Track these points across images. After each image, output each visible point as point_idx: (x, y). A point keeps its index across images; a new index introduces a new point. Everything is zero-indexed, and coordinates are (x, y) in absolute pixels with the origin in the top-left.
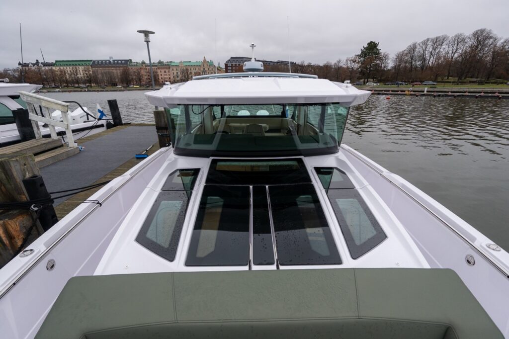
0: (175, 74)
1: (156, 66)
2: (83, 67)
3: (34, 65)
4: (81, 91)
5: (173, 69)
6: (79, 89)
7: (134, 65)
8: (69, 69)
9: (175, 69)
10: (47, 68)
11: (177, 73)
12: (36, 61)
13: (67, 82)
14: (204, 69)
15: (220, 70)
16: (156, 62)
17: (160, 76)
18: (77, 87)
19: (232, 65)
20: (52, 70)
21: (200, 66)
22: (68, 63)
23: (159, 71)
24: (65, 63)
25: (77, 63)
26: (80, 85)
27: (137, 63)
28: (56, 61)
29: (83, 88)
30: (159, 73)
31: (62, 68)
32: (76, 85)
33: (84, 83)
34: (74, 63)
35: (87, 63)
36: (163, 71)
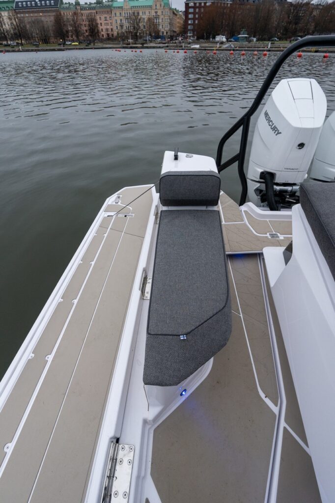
0: (119, 22)
1: (94, 8)
2: (6, 14)
4: (14, 51)
5: (115, 14)
7: (67, 8)
9: (118, 14)
11: (121, 20)
14: (156, 12)
15: (176, 15)
16: (93, 2)
17: (99, 25)
18: (6, 46)
19: (195, 4)
21: (150, 7)
23: (98, 17)
26: (9, 42)
27: (69, 3)
29: (13, 47)
30: (99, 21)
32: (5, 43)
35: (9, 6)
36: (103, 17)
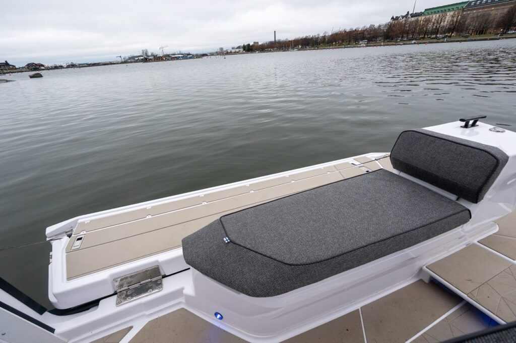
2: (452, 13)
3: (403, 17)
6: (435, 41)
8: (435, 17)
10: (413, 19)
12: (406, 13)
13: (426, 33)
20: (417, 21)
22: (436, 10)
24: (433, 11)
25: (447, 8)
28: (426, 10)
31: (428, 17)
33: (444, 32)
34: (443, 9)
35: (460, 6)
